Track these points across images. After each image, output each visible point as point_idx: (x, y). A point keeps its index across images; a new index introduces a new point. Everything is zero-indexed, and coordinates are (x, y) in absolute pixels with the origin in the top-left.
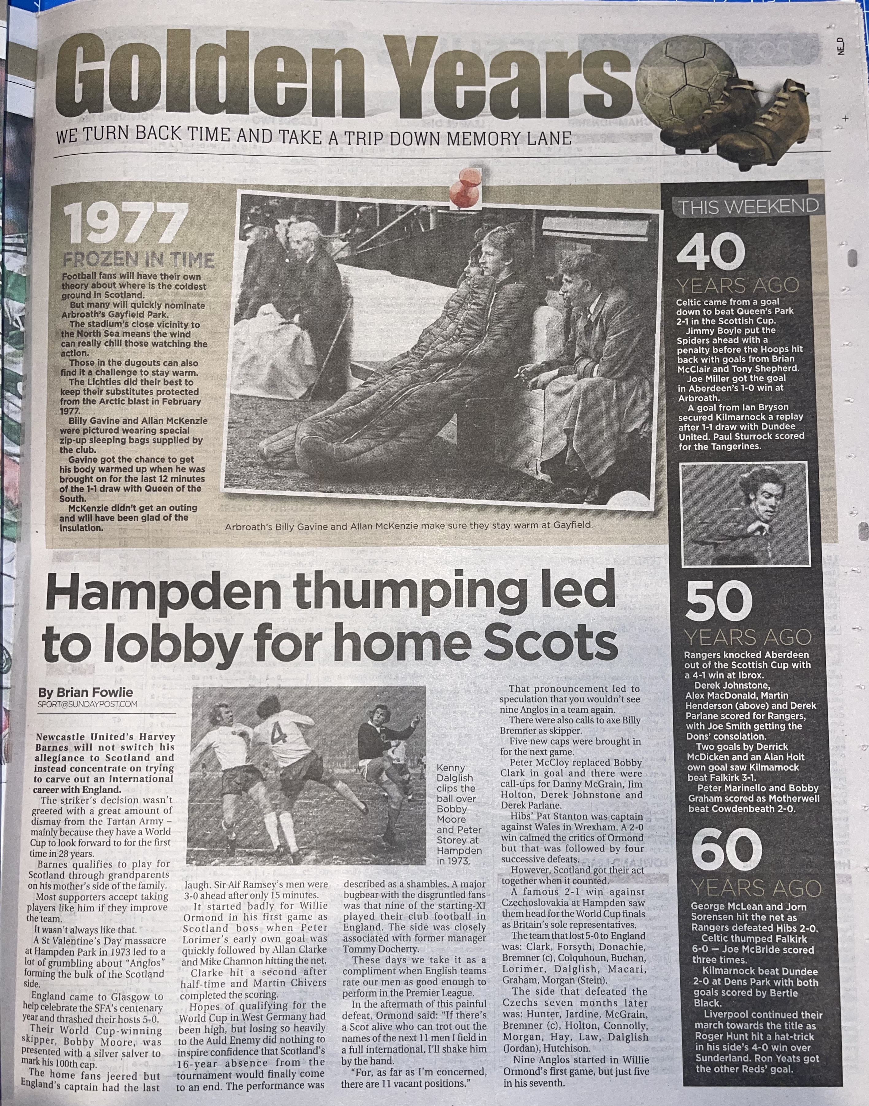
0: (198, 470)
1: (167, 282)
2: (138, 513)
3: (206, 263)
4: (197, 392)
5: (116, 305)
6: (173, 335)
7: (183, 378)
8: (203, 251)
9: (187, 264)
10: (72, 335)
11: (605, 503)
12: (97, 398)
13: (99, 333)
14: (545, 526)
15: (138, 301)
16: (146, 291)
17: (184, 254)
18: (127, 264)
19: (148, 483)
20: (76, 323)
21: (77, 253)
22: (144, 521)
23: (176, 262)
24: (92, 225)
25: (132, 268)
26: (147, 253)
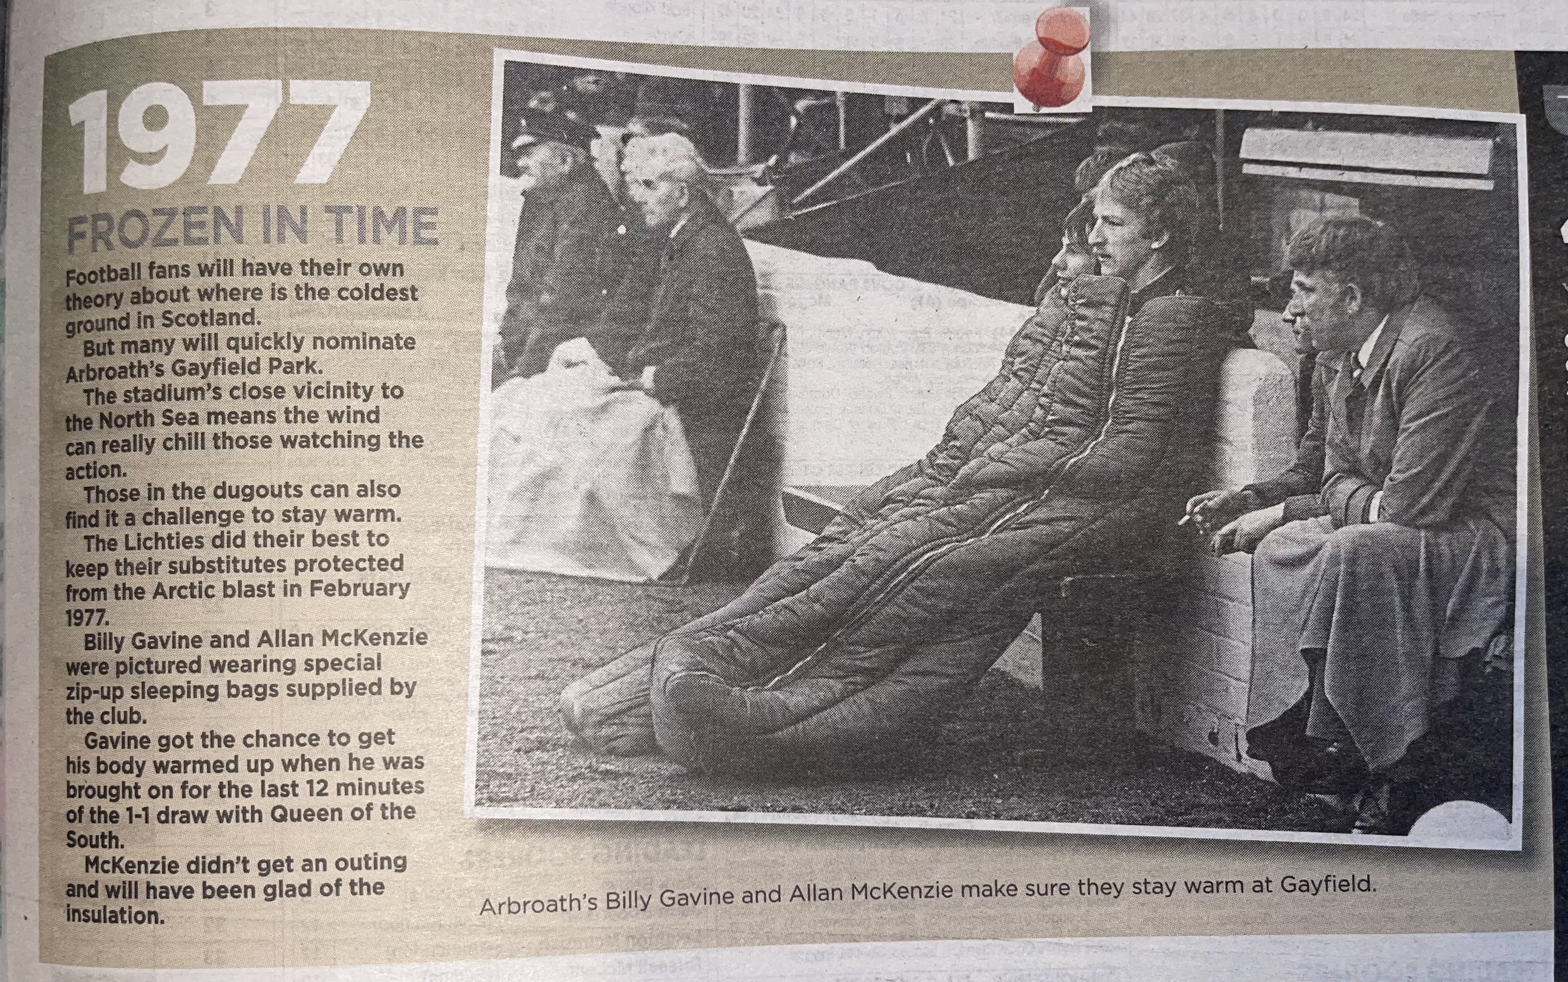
0: (408, 764)
1: (317, 282)
2: (253, 878)
3: (416, 234)
4: (398, 564)
5: (189, 345)
6: (334, 417)
7: (362, 528)
8: (410, 204)
9: (369, 236)
10: (87, 424)
11: (1404, 831)
12: (148, 582)
13: (149, 418)
14: (1260, 887)
15: (245, 331)
16: (265, 307)
17: (361, 210)
18: (217, 240)
19: (278, 801)
20: (98, 393)
21: (96, 218)
22: (270, 898)
23: (339, 231)
24: (133, 145)
25: (228, 249)
26: (266, 211)
